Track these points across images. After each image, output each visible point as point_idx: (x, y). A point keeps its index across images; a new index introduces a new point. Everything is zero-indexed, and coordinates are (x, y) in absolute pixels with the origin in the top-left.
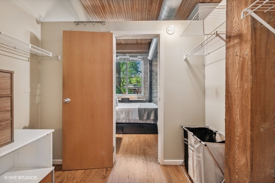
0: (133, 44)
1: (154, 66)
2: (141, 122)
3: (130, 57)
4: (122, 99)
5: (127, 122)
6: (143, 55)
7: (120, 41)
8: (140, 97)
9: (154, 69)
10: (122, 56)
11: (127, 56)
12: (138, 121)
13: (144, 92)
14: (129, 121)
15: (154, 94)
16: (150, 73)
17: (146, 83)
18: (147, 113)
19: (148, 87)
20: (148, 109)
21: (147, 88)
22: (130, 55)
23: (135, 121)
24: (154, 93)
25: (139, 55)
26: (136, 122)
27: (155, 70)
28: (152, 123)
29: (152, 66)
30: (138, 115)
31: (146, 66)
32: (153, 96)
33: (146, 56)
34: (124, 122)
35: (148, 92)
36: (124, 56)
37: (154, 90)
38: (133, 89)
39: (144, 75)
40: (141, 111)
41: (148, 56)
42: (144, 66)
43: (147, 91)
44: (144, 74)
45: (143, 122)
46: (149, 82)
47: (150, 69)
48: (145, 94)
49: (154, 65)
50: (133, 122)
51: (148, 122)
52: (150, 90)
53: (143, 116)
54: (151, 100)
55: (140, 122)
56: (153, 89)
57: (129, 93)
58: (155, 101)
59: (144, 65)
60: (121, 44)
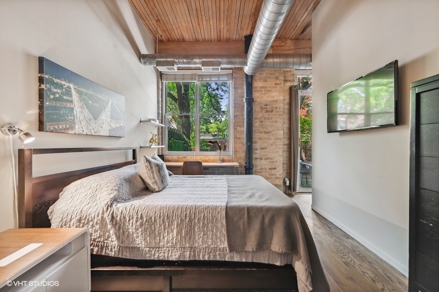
0: (210, 41)
1: (256, 91)
2: (236, 258)
3: (203, 66)
4: (185, 163)
5: (187, 257)
6: (233, 60)
7: (180, 34)
8: (226, 158)
9: (258, 98)
10: (184, 63)
11: (195, 63)
12: (225, 256)
13: (235, 148)
14: (194, 255)
15: (256, 151)
16: (247, 104)
17: (239, 129)
18: (256, 225)
19: (245, 136)
20: (259, 210)
21: (239, 138)
22: (204, 60)
23: (215, 256)
24: (256, 149)
25: (225, 60)
26: (218, 258)
27: (258, 100)
28: (278, 264)
29: (253, 89)
30: (225, 233)
31: (239, 91)
32: (254, 156)
33: (241, 63)
34: (174, 257)
35: (244, 148)
36: (189, 63)
37: (256, 142)
38: (210, 142)
39: (235, 111)
40: (235, 219)
41: (245, 63)
42: (235, 91)
43: (241, 145)
44: (235, 108)
45: (244, 260)
46: (247, 126)
47: (247, 96)
48: (235, 152)
49: (256, 87)
50: (206, 258)
51: (262, 259)
52: (247, 142)
53: (244, 237)
54: (249, 166)
55: (232, 257)
56: (253, 140)
57: (201, 150)
58: (259, 168)
59: (234, 88)
60: (184, 40)
